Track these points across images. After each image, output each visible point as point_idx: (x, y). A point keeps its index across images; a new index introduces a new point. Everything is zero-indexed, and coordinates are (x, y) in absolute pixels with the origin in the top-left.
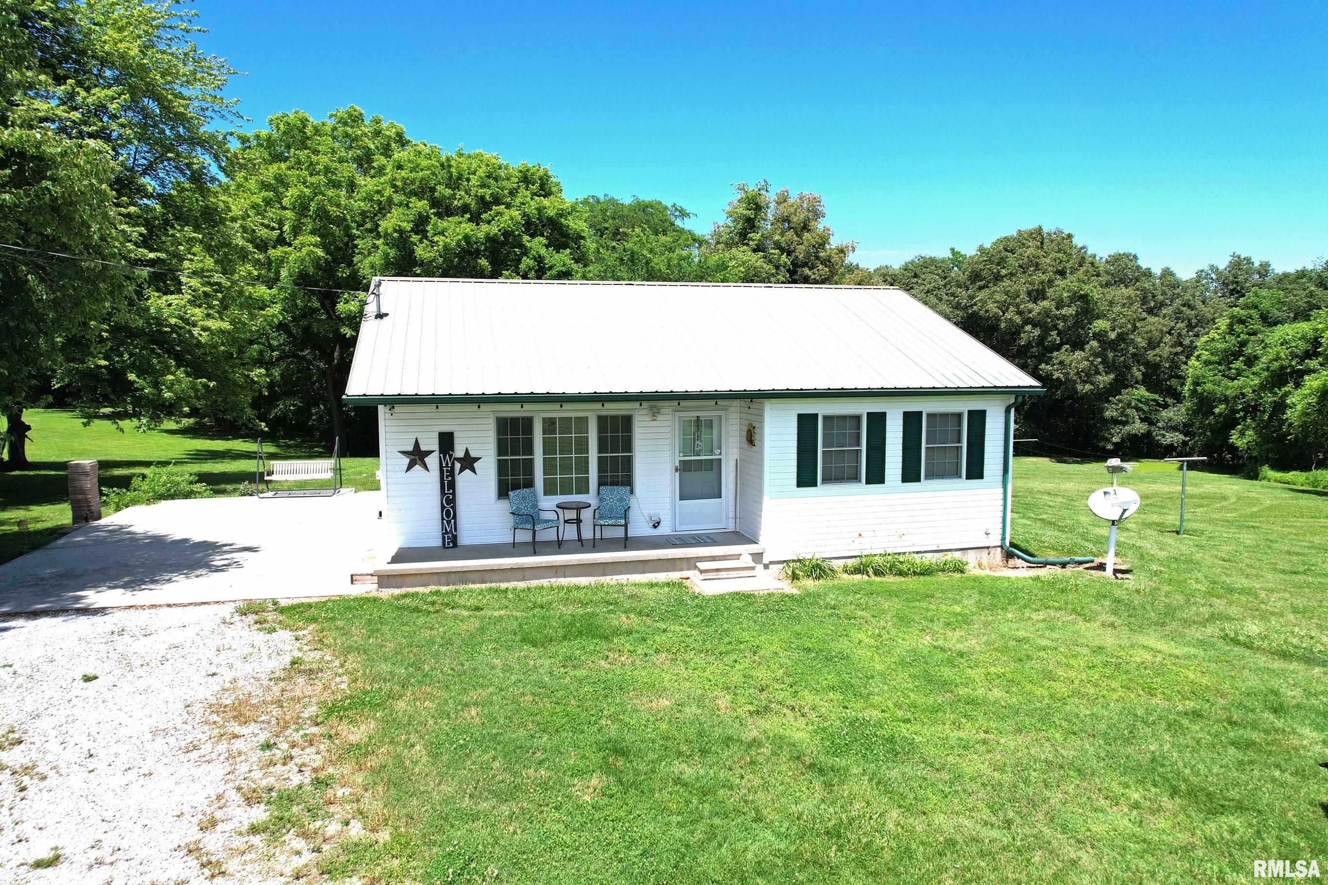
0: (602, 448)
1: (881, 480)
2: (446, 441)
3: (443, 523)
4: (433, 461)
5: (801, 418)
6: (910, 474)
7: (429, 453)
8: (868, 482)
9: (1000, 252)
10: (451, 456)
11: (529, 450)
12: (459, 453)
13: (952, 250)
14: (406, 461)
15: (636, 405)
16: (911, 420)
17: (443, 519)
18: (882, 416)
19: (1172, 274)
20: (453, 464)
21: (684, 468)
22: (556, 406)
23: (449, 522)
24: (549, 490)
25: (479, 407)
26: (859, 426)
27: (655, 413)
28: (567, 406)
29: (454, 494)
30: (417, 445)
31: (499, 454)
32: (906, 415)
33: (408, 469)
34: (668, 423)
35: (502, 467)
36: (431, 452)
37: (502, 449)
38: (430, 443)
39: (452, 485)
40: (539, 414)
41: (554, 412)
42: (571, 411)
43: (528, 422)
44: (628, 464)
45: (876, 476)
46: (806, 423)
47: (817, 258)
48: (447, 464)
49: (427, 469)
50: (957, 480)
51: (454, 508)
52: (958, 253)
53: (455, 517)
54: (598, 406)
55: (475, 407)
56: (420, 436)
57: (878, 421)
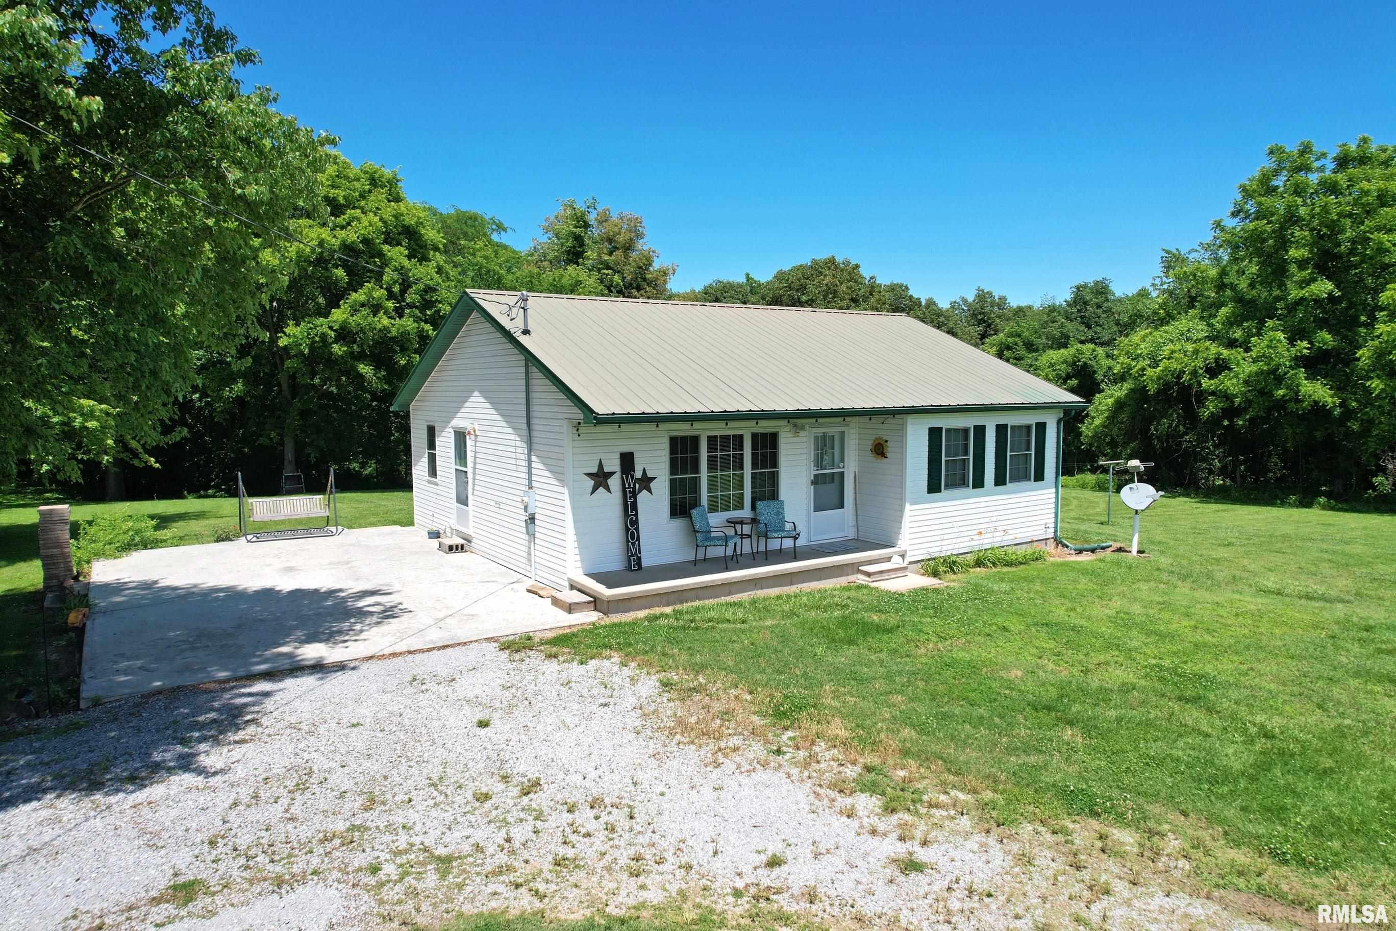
0: (755, 465)
1: (982, 486)
2: (627, 461)
3: (628, 545)
4: (615, 482)
5: (931, 430)
6: (1000, 480)
7: (612, 474)
8: (973, 488)
9: (799, 280)
10: (632, 477)
11: (696, 469)
12: (638, 474)
13: (747, 275)
14: (591, 483)
15: (783, 423)
16: (1001, 430)
17: (628, 541)
18: (983, 427)
19: (935, 304)
20: (634, 485)
21: (817, 481)
22: (722, 424)
23: (633, 544)
24: (713, 508)
25: (657, 426)
26: (966, 438)
27: (797, 429)
28: (732, 424)
29: (636, 515)
30: (601, 466)
31: (671, 474)
32: (998, 427)
33: (593, 492)
34: (805, 439)
35: (674, 487)
36: (613, 473)
37: (674, 469)
38: (613, 465)
39: (634, 506)
40: (704, 431)
41: (720, 429)
42: (732, 429)
43: (695, 440)
44: (774, 479)
45: (979, 483)
46: (934, 434)
47: (645, 279)
48: (629, 485)
49: (609, 491)
50: (1028, 483)
51: (637, 529)
52: (752, 279)
53: (638, 539)
54: (753, 423)
55: (652, 426)
56: (602, 457)
57: (980, 431)
